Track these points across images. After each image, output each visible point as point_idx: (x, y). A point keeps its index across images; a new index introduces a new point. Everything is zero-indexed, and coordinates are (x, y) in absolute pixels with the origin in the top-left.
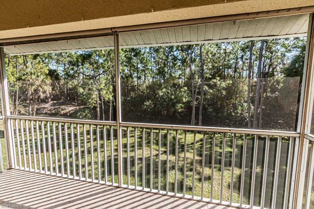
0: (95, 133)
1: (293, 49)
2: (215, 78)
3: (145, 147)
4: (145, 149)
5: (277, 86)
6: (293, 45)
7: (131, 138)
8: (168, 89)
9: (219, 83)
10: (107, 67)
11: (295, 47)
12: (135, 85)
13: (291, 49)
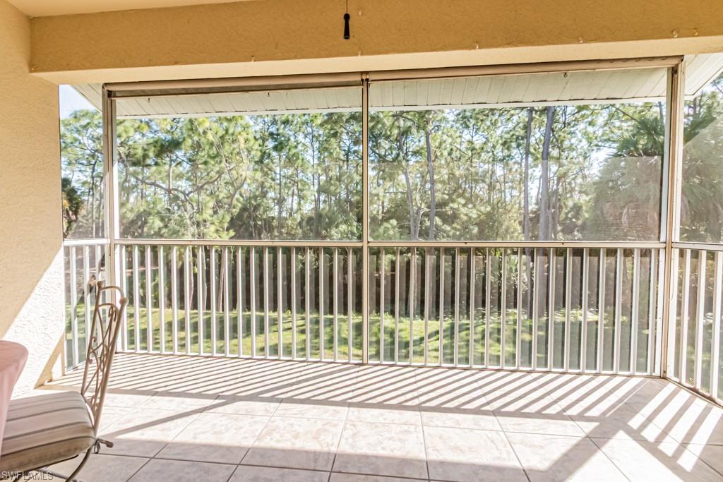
0: (195, 327)
1: (603, 145)
2: (453, 201)
3: (325, 348)
4: (325, 354)
5: (574, 220)
6: (603, 135)
7: (285, 333)
8: (351, 225)
9: (464, 210)
10: (218, 172)
11: (606, 140)
12: (273, 218)
13: (600, 144)
